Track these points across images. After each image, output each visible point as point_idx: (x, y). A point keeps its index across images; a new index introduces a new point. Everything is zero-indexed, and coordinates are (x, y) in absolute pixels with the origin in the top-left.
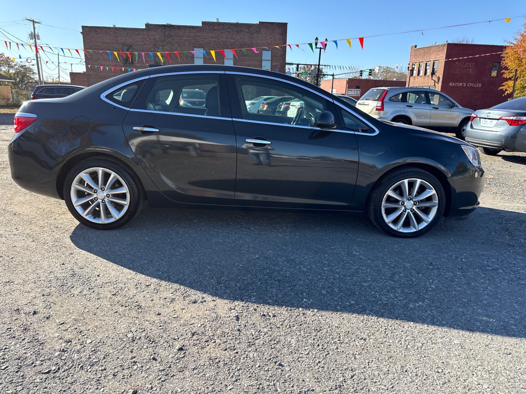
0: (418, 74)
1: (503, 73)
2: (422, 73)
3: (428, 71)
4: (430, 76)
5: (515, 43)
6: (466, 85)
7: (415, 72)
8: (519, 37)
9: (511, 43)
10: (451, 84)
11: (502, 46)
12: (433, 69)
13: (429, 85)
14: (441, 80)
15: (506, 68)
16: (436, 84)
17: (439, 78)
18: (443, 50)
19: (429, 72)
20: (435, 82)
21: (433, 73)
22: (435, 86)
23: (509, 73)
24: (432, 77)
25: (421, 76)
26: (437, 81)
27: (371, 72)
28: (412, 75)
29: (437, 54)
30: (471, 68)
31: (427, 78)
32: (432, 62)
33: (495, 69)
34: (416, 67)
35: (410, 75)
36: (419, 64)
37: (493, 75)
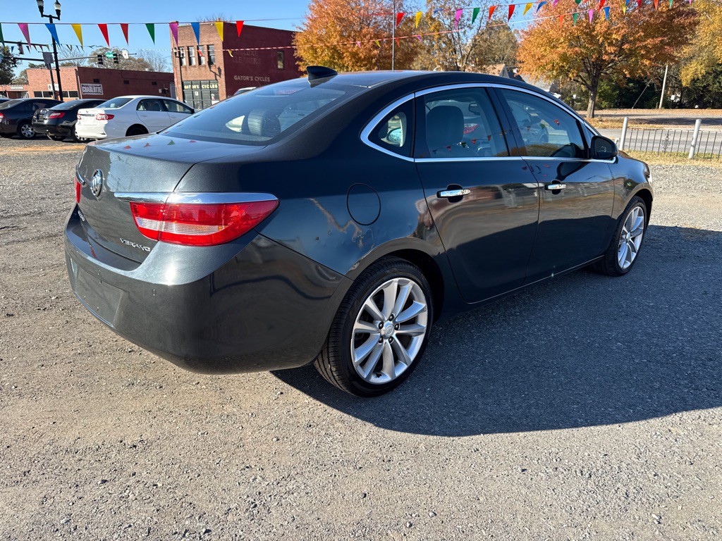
0: (190, 63)
1: (299, 65)
2: (194, 61)
3: (203, 59)
4: (207, 65)
5: (305, 28)
6: (254, 78)
7: (185, 61)
8: (307, 21)
9: (300, 28)
10: (236, 78)
11: (291, 32)
12: (209, 57)
13: (209, 78)
14: (223, 72)
15: (300, 59)
16: (218, 77)
17: (219, 69)
19: (204, 60)
20: (216, 74)
21: (210, 63)
22: (216, 80)
23: (304, 64)
24: (210, 67)
25: (195, 67)
26: (218, 73)
27: (117, 57)
28: (181, 63)
29: (210, 37)
30: (254, 57)
31: (203, 69)
32: (206, 47)
33: (280, 60)
34: (184, 52)
35: (178, 64)
36: (188, 49)
37: (279, 67)
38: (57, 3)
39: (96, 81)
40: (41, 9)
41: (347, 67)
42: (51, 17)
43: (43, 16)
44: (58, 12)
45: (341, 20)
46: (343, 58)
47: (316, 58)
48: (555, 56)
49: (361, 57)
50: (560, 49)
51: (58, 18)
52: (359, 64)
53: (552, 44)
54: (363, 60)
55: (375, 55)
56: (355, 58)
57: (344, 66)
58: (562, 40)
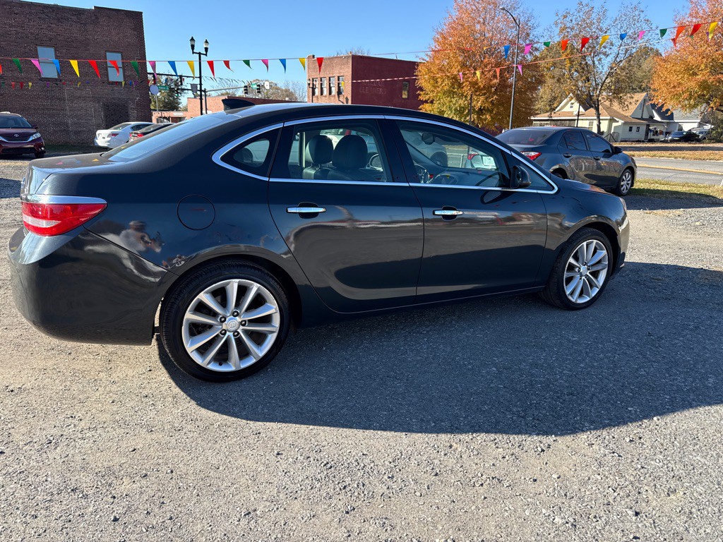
0: (322, 94)
1: (419, 95)
2: (326, 92)
3: (333, 89)
4: (337, 96)
5: (428, 60)
7: (317, 91)
8: (430, 53)
9: (423, 60)
11: (415, 62)
12: (339, 87)
14: (349, 101)
15: (421, 89)
17: (347, 99)
18: (347, 62)
19: (334, 90)
21: (339, 93)
23: (424, 94)
24: (339, 97)
25: (326, 96)
26: (345, 102)
27: (260, 88)
28: (313, 93)
29: (341, 69)
30: (380, 87)
31: (332, 98)
32: (337, 78)
33: (405, 90)
34: (317, 84)
35: (311, 94)
36: (321, 80)
37: (404, 97)
38: (206, 42)
40: (193, 47)
41: (466, 97)
42: (200, 54)
43: (193, 53)
44: (206, 49)
45: (463, 51)
46: (463, 88)
47: (435, 87)
49: (480, 86)
51: (206, 55)
52: (477, 93)
54: (482, 89)
55: (494, 85)
56: (474, 87)
57: (462, 95)
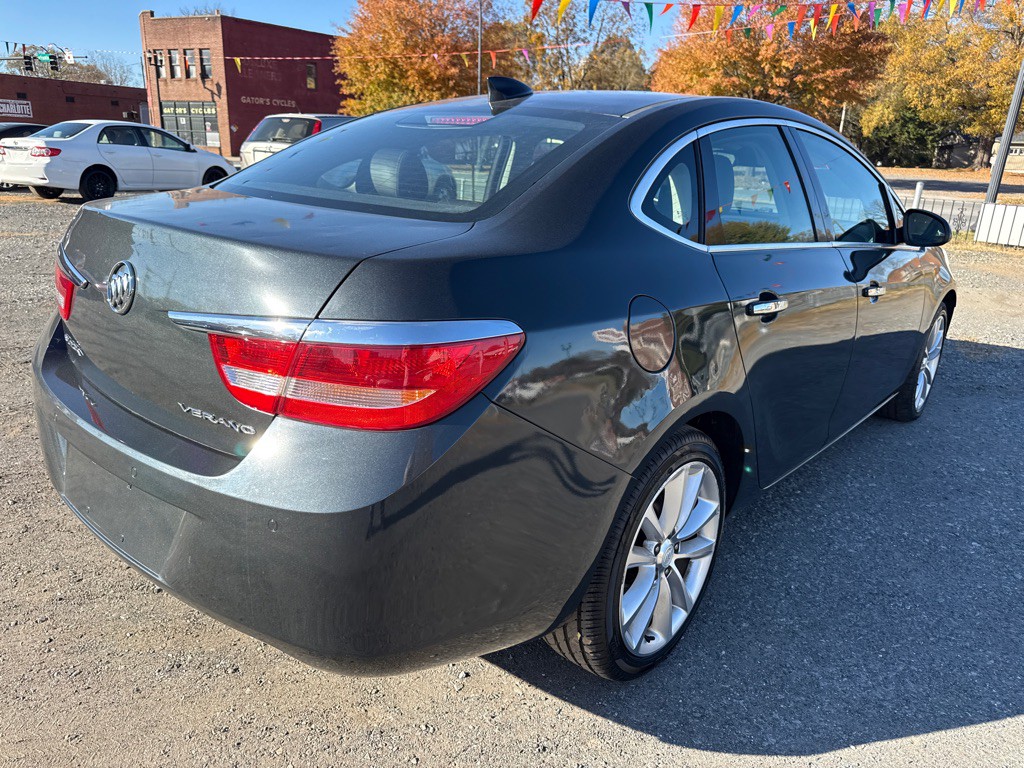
0: (173, 75)
1: (341, 86)
2: (179, 72)
3: (193, 69)
4: (200, 80)
5: (351, 31)
6: (271, 101)
7: (164, 72)
8: (353, 21)
9: (343, 31)
10: (244, 100)
12: (203, 67)
13: (202, 99)
14: (224, 90)
15: (343, 76)
16: (216, 98)
17: (218, 85)
18: (214, 28)
19: (195, 71)
20: (213, 93)
21: (204, 75)
22: (214, 101)
23: (347, 85)
24: (204, 82)
25: (180, 80)
26: (216, 92)
27: (55, 61)
28: (158, 75)
29: (204, 37)
30: (272, 70)
31: (193, 84)
32: (197, 52)
33: (310, 75)
34: (163, 58)
35: (154, 75)
36: (170, 53)
37: (309, 86)
39: (21, 96)
41: (413, 91)
45: (406, 22)
46: (408, 78)
47: (367, 76)
48: (705, 87)
49: (432, 78)
50: (711, 78)
52: (430, 87)
53: (701, 71)
54: (436, 82)
55: (451, 78)
56: (424, 78)
57: (407, 89)
58: (714, 65)
